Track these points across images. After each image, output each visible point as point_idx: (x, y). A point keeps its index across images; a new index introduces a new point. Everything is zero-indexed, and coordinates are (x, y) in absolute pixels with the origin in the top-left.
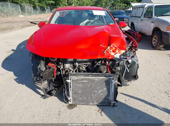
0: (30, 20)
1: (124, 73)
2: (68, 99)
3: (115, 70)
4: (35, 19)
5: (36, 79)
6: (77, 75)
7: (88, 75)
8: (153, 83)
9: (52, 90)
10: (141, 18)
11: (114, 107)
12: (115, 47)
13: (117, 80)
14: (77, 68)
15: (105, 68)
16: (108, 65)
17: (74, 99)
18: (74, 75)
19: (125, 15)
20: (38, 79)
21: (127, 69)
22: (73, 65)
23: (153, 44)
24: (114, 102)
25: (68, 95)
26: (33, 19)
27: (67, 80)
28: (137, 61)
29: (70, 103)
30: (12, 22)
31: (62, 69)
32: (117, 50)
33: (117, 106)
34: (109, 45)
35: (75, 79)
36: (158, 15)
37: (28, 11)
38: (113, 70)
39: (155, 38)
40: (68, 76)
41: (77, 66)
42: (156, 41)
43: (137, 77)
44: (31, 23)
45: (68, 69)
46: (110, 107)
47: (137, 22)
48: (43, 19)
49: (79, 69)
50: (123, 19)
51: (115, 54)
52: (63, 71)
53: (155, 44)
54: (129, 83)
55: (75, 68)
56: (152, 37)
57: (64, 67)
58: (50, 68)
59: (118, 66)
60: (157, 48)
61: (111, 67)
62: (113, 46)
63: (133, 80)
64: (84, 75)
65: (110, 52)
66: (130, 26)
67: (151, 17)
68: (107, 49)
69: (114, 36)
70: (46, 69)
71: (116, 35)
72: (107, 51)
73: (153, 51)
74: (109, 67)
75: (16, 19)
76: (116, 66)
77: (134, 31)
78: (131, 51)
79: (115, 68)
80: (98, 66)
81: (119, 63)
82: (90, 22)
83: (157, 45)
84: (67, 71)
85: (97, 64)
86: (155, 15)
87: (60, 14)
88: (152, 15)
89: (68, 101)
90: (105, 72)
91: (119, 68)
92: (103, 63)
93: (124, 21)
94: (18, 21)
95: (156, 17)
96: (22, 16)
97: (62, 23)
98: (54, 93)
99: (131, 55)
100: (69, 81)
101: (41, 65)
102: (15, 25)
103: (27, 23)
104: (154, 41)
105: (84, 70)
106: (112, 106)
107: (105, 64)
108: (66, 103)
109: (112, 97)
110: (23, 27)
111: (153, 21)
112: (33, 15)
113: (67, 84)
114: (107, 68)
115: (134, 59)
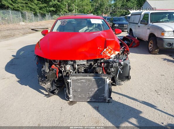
0: (31, 27)
1: (118, 74)
2: (69, 97)
3: (109, 71)
4: (36, 26)
5: (41, 79)
6: (76, 76)
7: (86, 76)
8: (145, 84)
9: (55, 90)
10: (138, 24)
11: (109, 103)
12: (111, 49)
13: (111, 79)
14: (76, 70)
15: (100, 69)
16: (103, 67)
17: (74, 96)
18: (74, 76)
19: (124, 22)
20: (43, 80)
21: (120, 71)
22: (73, 68)
23: (150, 49)
24: (108, 99)
25: (69, 93)
26: (34, 26)
27: (68, 80)
28: (129, 63)
29: (70, 100)
30: (13, 29)
31: (63, 71)
32: (112, 51)
33: (111, 102)
34: (106, 48)
35: (75, 79)
36: (153, 22)
37: (29, 18)
38: (108, 71)
39: (151, 43)
40: (69, 76)
41: (77, 68)
42: (152, 46)
43: (129, 77)
44: (32, 30)
45: (69, 71)
46: (106, 103)
47: (135, 29)
48: (44, 25)
49: (78, 71)
50: (122, 25)
51: (111, 55)
52: (64, 72)
53: (151, 49)
54: (123, 83)
55: (75, 70)
56: (148, 42)
57: (65, 69)
58: (53, 70)
59: (112, 68)
60: (153, 53)
61: (106, 69)
62: (108, 48)
63: (126, 80)
64: (82, 75)
65: (107, 53)
66: (129, 32)
67: (147, 24)
68: (104, 51)
69: (109, 39)
70: (50, 71)
71: (110, 39)
72: (104, 52)
73: (149, 55)
74: (105, 68)
75: (17, 26)
76: (110, 68)
77: (132, 37)
78: (124, 55)
79: (110, 69)
80: (94, 68)
81: (112, 65)
82: (88, 29)
83: (152, 50)
84: (67, 73)
85: (94, 66)
86: (151, 22)
87: (61, 23)
88: (148, 22)
89: (69, 98)
90: (101, 73)
91: (113, 70)
92: (99, 65)
93: (123, 27)
94: (19, 28)
95: (151, 24)
96: (23, 23)
97: (63, 31)
98: (57, 92)
99: (124, 58)
100: (69, 81)
101: (45, 68)
102: (16, 32)
103: (28, 30)
104: (150, 46)
105: (83, 71)
106: (108, 102)
107: (100, 66)
108: (67, 100)
109: (107, 94)
110: (24, 34)
111: (149, 28)
112: (34, 22)
113: (68, 83)
114: (102, 69)
115: (126, 62)
